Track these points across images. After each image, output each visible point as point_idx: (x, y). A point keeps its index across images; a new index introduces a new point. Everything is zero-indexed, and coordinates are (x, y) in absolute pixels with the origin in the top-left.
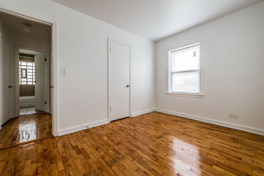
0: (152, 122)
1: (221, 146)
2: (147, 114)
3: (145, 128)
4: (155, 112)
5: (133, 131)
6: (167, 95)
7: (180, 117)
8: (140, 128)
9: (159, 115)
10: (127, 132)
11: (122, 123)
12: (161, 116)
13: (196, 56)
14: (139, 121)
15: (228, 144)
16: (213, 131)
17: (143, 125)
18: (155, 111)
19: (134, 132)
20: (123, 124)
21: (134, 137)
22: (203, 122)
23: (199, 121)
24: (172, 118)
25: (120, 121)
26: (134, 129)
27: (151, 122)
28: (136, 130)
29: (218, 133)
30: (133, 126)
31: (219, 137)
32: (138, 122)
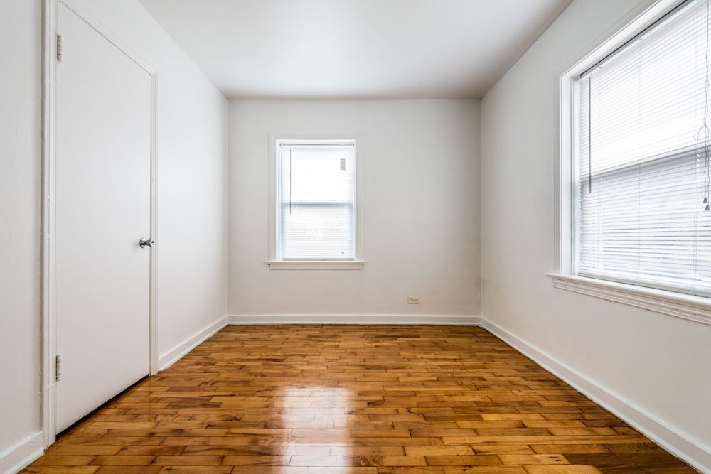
0: (259, 364)
1: (442, 367)
2: (209, 340)
3: (259, 394)
4: (229, 328)
5: (229, 427)
6: (271, 268)
7: (310, 325)
8: (243, 401)
9: (254, 335)
10: (207, 447)
11: (137, 416)
12: (259, 335)
13: (344, 169)
14: (208, 377)
15: (443, 357)
16: (398, 339)
17: (240, 388)
18: (228, 325)
19: (234, 430)
20: (146, 417)
21: (254, 448)
22: (364, 325)
23: (357, 325)
24: (297, 335)
25: (110, 411)
26: (223, 416)
27: (256, 367)
28: (235, 419)
29: (408, 341)
30: (204, 405)
31: (417, 348)
32: (206, 383)
